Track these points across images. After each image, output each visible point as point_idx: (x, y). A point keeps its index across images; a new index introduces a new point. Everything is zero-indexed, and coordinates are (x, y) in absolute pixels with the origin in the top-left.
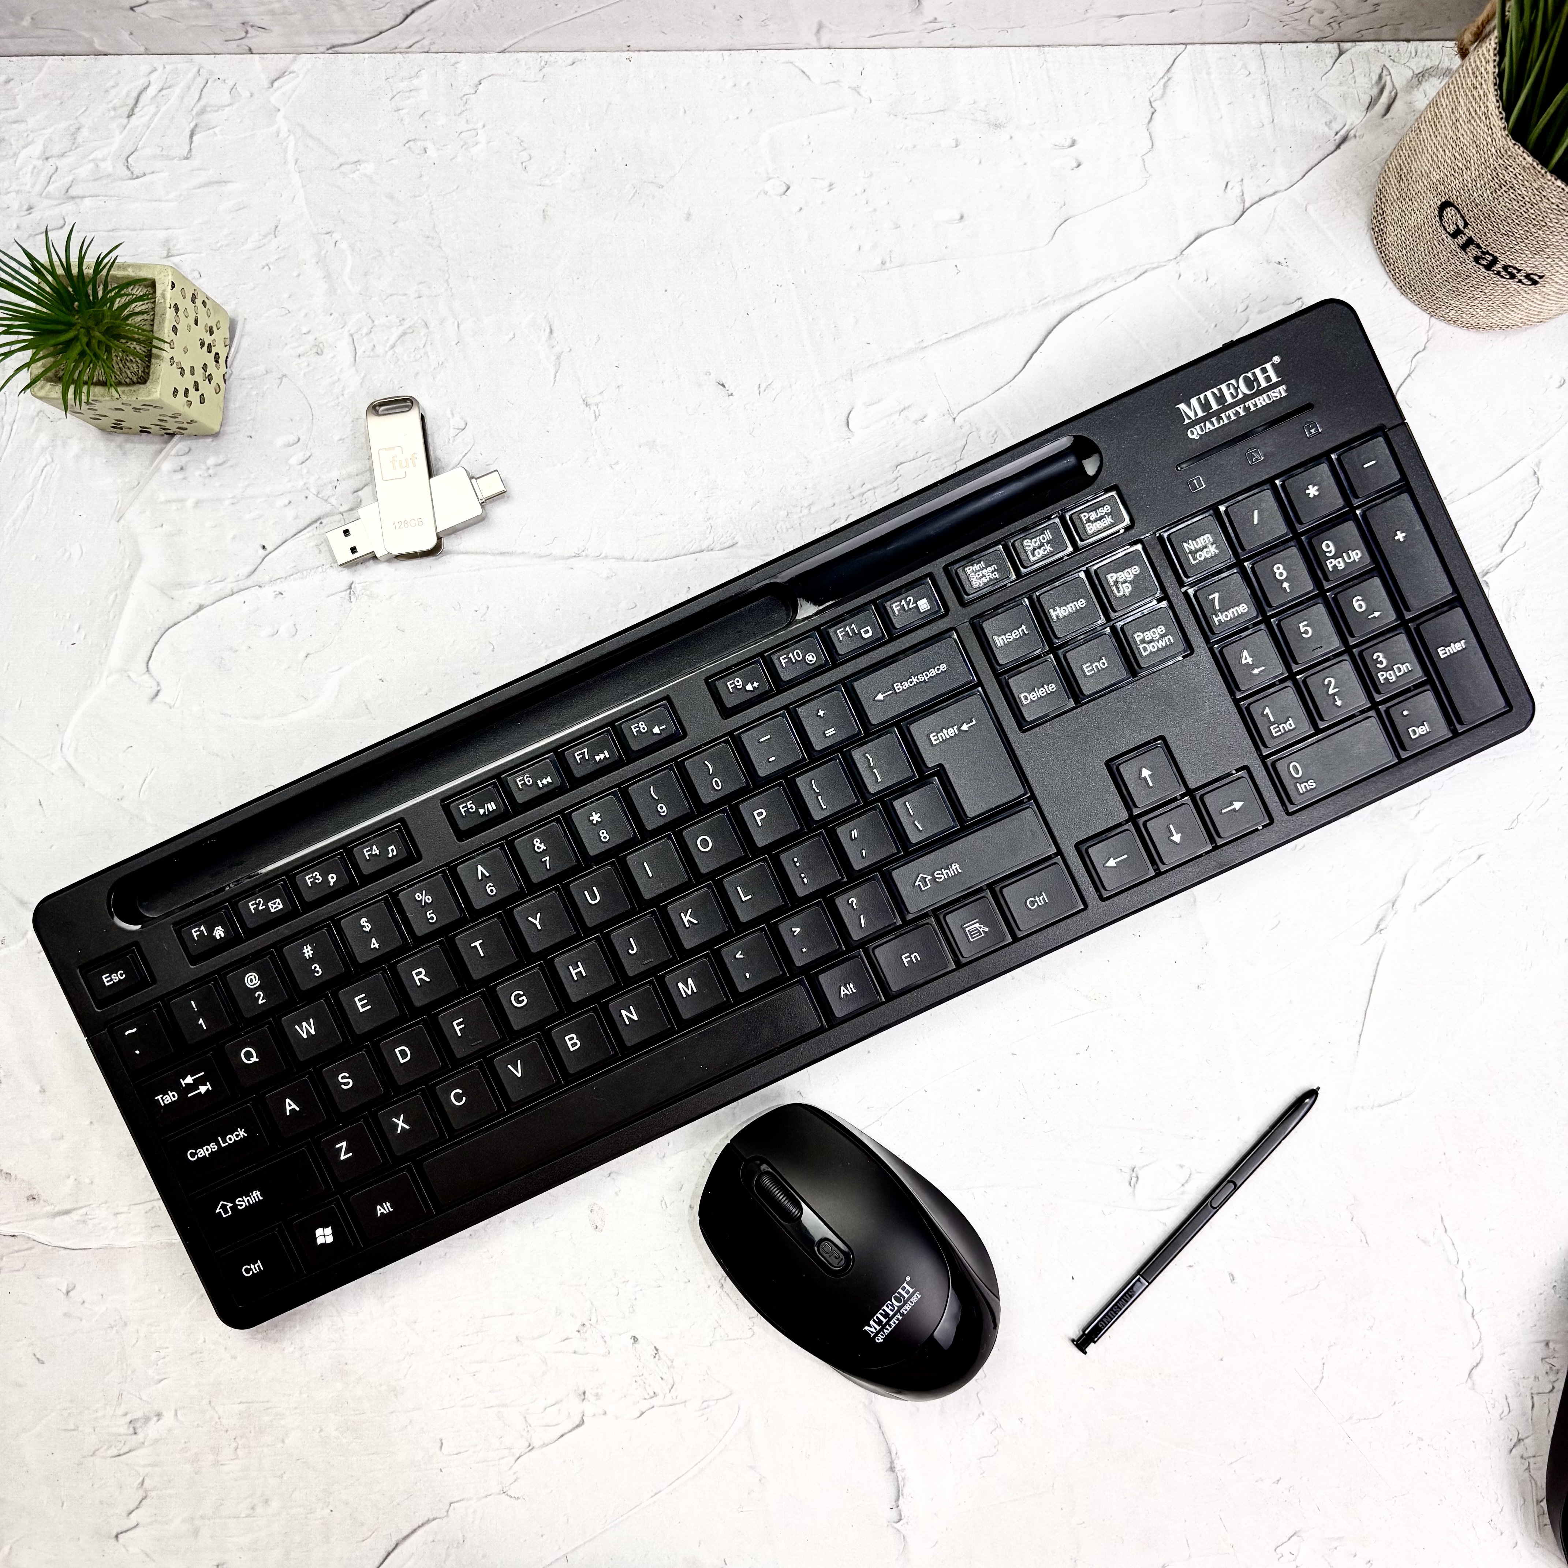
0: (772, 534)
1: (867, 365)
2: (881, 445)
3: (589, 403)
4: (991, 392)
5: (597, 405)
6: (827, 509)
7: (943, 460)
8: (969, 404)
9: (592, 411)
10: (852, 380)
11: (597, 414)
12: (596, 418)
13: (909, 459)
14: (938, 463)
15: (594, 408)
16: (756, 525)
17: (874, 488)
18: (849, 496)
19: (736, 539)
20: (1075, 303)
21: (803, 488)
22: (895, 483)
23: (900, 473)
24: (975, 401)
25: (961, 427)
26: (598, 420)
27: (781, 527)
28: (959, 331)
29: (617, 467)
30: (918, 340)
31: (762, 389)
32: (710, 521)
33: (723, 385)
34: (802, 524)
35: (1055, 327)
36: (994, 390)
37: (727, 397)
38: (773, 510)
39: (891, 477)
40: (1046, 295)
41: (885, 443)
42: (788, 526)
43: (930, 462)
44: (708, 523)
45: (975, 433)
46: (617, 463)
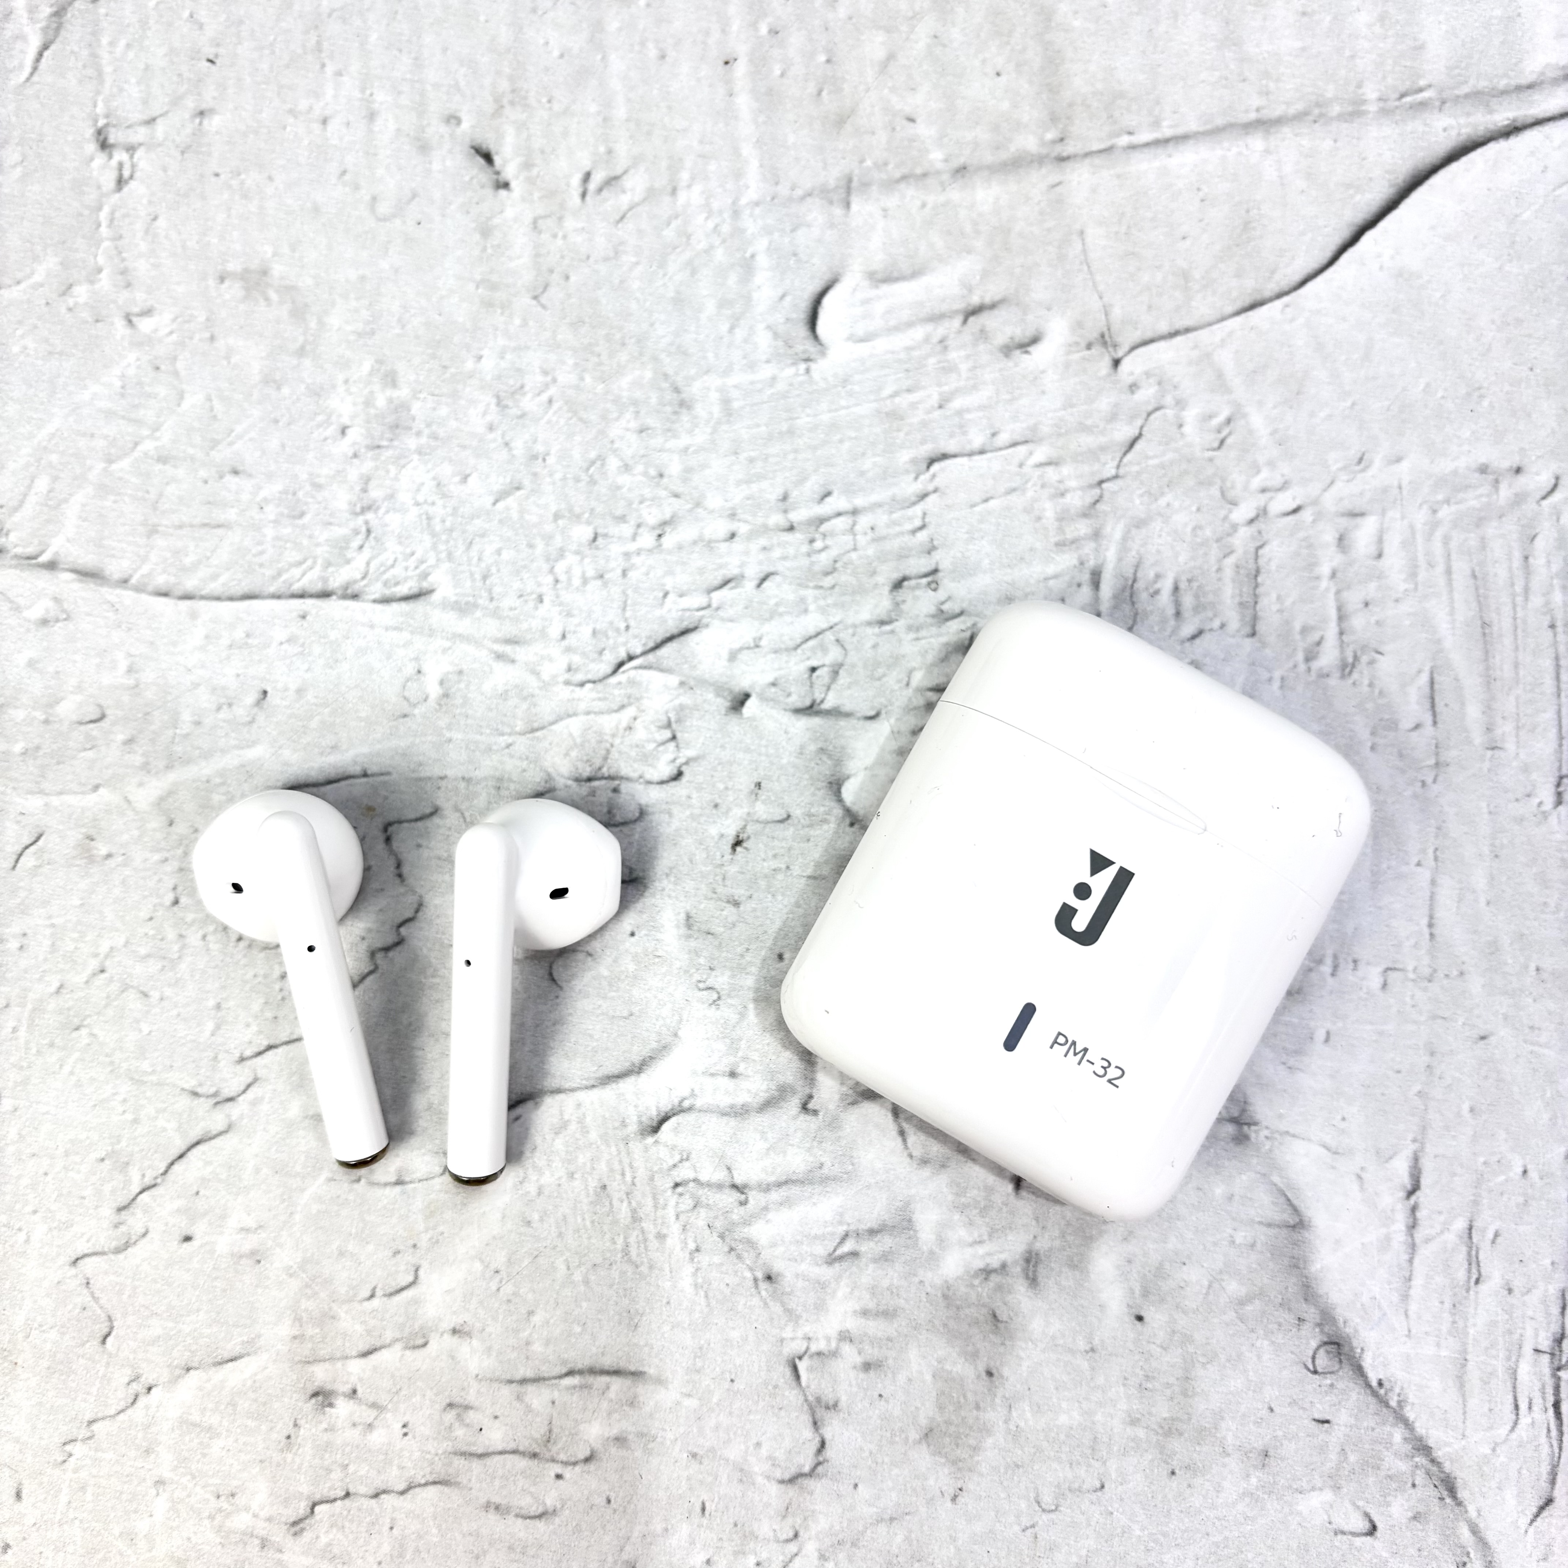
0: (539, 585)
1: (898, 175)
2: (896, 394)
3: (111, 140)
4: (1230, 309)
5: (131, 149)
6: (709, 544)
7: (1066, 470)
8: (1164, 327)
9: (114, 162)
10: (848, 205)
11: (126, 173)
12: (120, 182)
13: (968, 448)
14: (1051, 474)
15: (120, 156)
16: (499, 552)
17: (855, 512)
18: (777, 519)
19: (430, 579)
20: (1502, 117)
21: (653, 472)
22: (918, 509)
23: (937, 482)
24: (1180, 324)
25: (1133, 387)
26: (126, 189)
27: (568, 572)
28: (1168, 132)
29: (145, 325)
30: (1050, 136)
31: (592, 186)
32: (370, 516)
33: (488, 157)
34: (630, 574)
35: (1434, 169)
36: (1239, 305)
37: (489, 191)
38: (557, 516)
39: (910, 487)
40: (1422, 83)
41: (909, 391)
42: (591, 573)
43: (1026, 469)
44: (361, 520)
45: (1170, 412)
46: (147, 312)
